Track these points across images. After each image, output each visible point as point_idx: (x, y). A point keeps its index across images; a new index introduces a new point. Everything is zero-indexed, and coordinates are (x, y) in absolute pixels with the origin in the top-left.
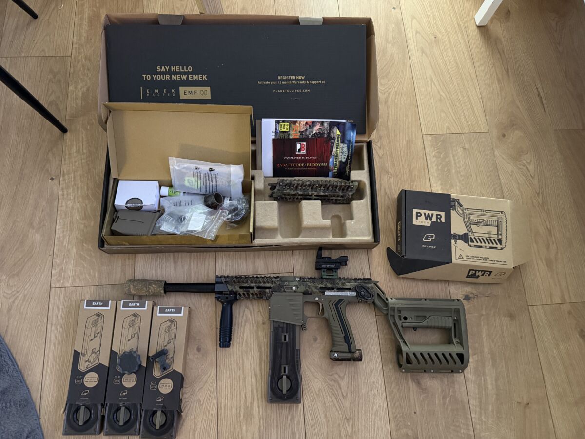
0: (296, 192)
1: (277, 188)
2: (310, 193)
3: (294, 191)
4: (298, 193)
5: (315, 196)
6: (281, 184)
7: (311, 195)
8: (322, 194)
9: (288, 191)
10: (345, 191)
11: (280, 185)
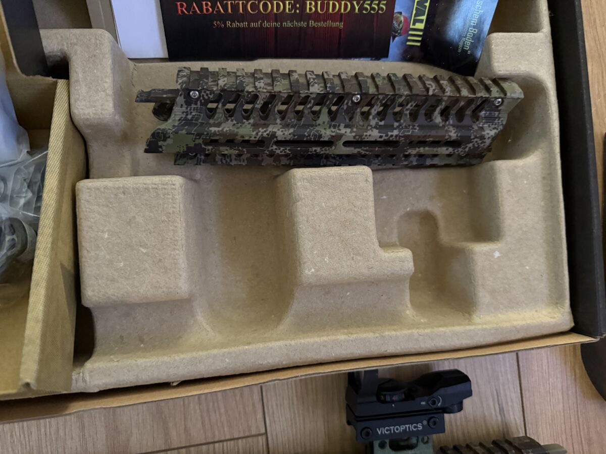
0: (263, 132)
1: (178, 112)
2: (327, 133)
3: (255, 126)
4: (274, 135)
5: (347, 143)
6: (195, 94)
7: (329, 143)
8: (374, 134)
9: (228, 127)
10: (467, 121)
11: (189, 101)
